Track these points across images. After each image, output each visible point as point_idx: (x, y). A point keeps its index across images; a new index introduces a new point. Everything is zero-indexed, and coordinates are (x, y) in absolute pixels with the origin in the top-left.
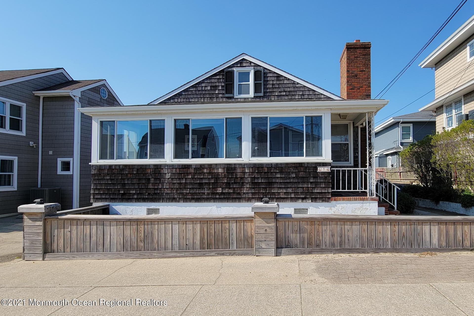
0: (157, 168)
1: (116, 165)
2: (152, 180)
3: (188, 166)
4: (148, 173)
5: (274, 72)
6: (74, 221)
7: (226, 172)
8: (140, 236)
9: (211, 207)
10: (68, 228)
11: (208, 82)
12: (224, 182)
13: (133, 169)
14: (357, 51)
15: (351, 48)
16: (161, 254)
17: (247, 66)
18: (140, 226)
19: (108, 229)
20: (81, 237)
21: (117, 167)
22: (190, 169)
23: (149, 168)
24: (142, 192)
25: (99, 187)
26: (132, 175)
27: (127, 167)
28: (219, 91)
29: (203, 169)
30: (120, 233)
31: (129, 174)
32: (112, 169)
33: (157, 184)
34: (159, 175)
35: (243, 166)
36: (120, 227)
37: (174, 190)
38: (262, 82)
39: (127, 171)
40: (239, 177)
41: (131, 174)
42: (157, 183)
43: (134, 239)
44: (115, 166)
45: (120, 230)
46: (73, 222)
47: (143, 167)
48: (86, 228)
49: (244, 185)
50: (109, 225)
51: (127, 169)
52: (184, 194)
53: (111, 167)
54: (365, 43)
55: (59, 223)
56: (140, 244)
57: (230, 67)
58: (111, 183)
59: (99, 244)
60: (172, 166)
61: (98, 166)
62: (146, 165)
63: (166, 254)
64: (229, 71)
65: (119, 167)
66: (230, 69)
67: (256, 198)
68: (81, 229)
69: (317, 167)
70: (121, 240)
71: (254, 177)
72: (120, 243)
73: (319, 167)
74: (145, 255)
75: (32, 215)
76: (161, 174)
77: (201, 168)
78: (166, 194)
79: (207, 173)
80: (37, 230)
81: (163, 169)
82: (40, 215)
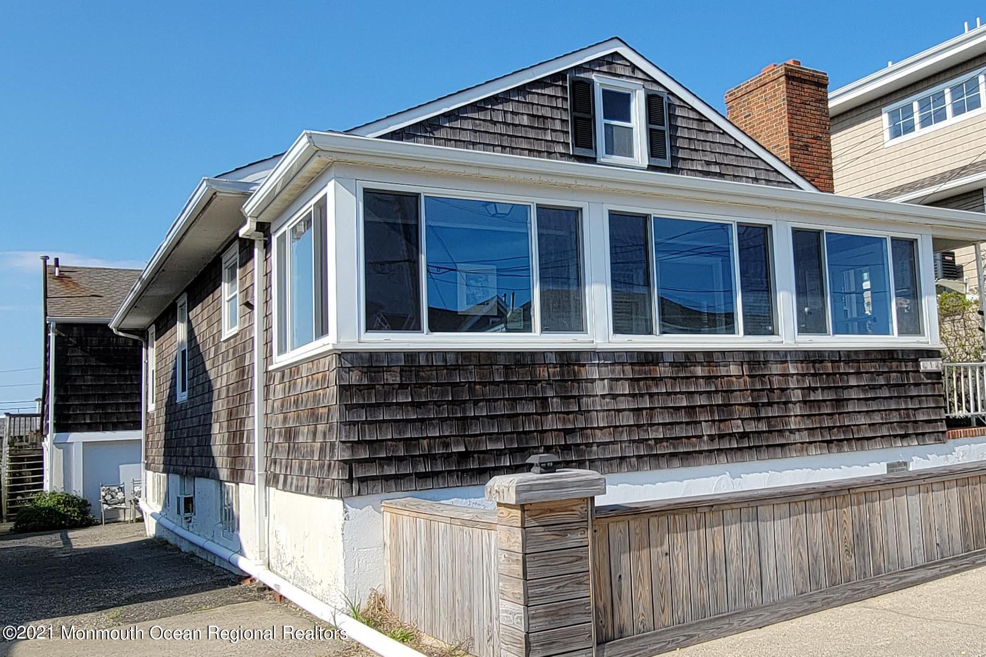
0: (568, 365)
1: (430, 354)
2: (555, 404)
3: (655, 355)
4: (540, 381)
5: (690, 106)
6: (677, 517)
7: (747, 375)
8: (845, 538)
9: (718, 476)
10: (662, 544)
11: (520, 100)
12: (747, 402)
13: (491, 365)
14: (804, 88)
15: (794, 79)
16: (897, 580)
17: (627, 76)
18: (843, 510)
19: (770, 529)
20: (700, 568)
21: (436, 361)
22: (660, 364)
23: (543, 362)
24: (527, 443)
25: (370, 436)
26: (488, 388)
27: (472, 358)
28: (554, 134)
29: (691, 366)
30: (799, 538)
31: (479, 383)
32: (416, 366)
33: (571, 416)
34: (576, 384)
35: (783, 356)
36: (798, 520)
37: (622, 431)
38: (666, 128)
39: (471, 373)
40: (777, 389)
41: (484, 384)
42: (572, 412)
43: (833, 549)
44: (427, 356)
45: (800, 526)
46: (674, 518)
47: (524, 359)
48: (713, 536)
49: (790, 410)
50: (770, 517)
51: (470, 367)
52: (650, 442)
53: (415, 361)
54: (817, 72)
55: (632, 530)
56: (845, 560)
57: (582, 70)
58: (415, 417)
59: (751, 581)
60: (612, 358)
61: (362, 358)
62: (533, 354)
63: (905, 577)
64: (579, 79)
65: (445, 360)
66: (582, 75)
67: (815, 442)
68: (699, 538)
69: (920, 360)
70: (804, 557)
71: (809, 388)
72: (800, 568)
73: (923, 360)
74: (863, 588)
75: (551, 511)
76: (579, 381)
77: (688, 364)
78: (601, 447)
79: (703, 377)
80: (571, 562)
81: (584, 365)
82: (582, 508)
